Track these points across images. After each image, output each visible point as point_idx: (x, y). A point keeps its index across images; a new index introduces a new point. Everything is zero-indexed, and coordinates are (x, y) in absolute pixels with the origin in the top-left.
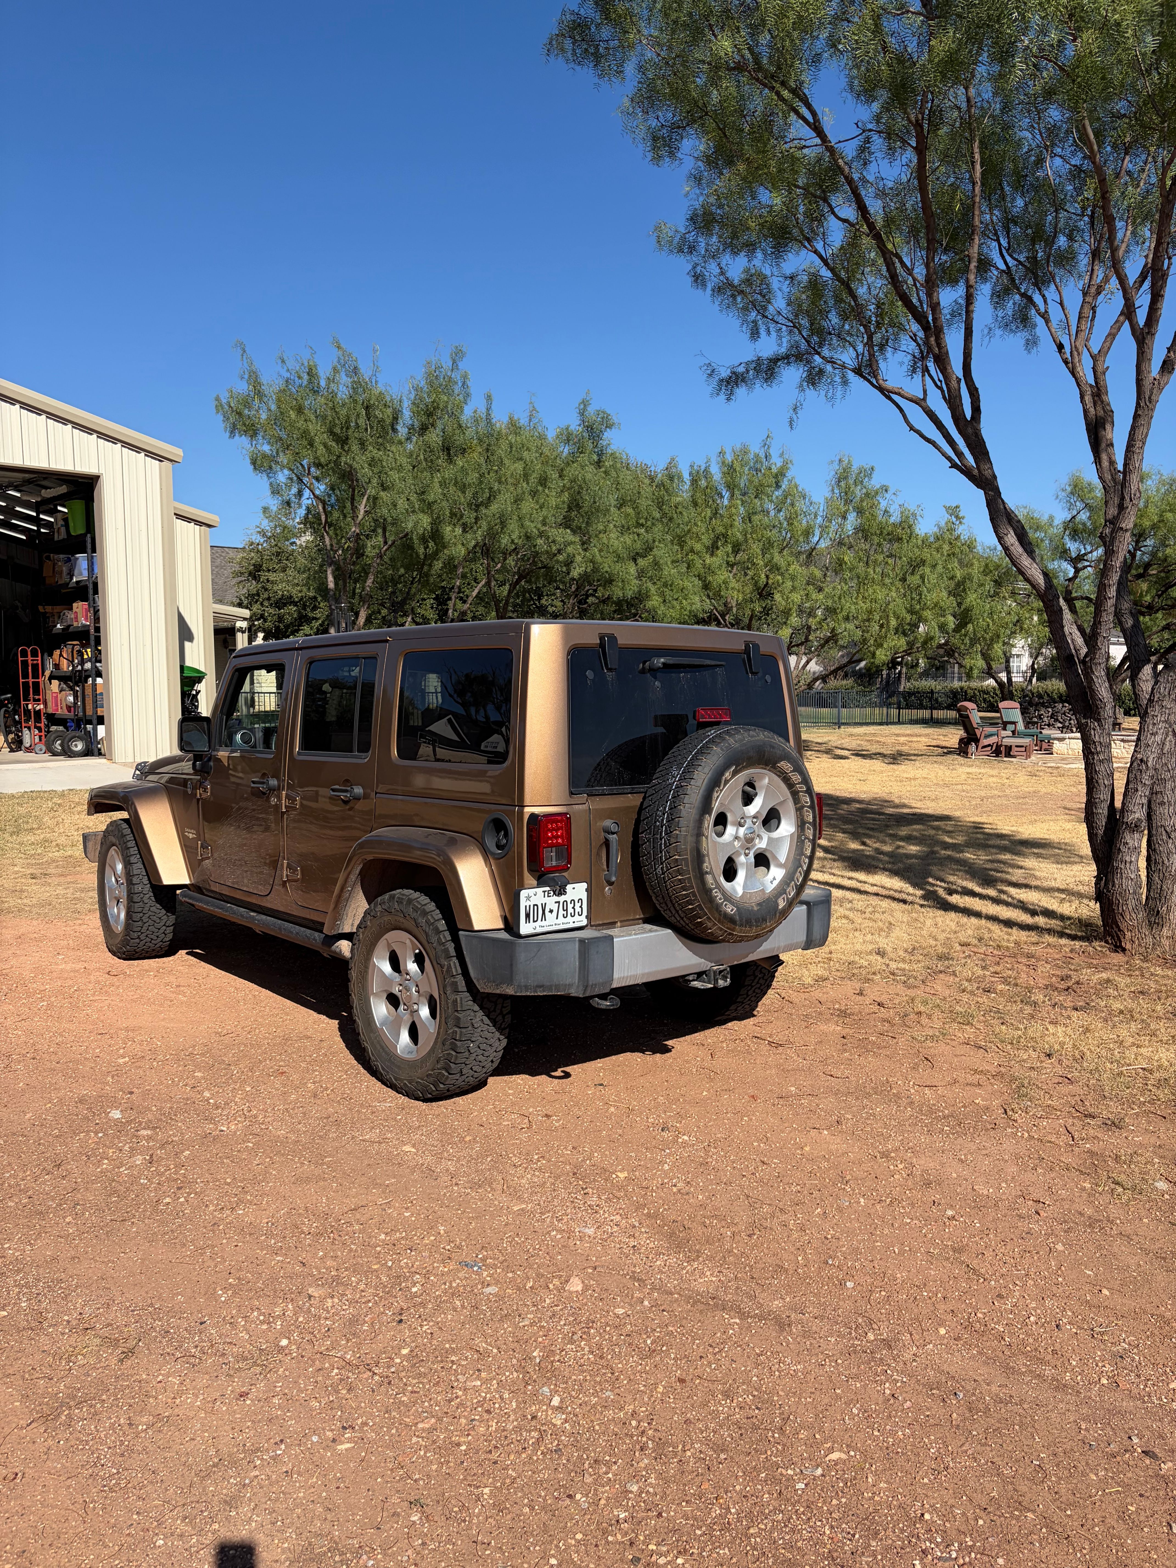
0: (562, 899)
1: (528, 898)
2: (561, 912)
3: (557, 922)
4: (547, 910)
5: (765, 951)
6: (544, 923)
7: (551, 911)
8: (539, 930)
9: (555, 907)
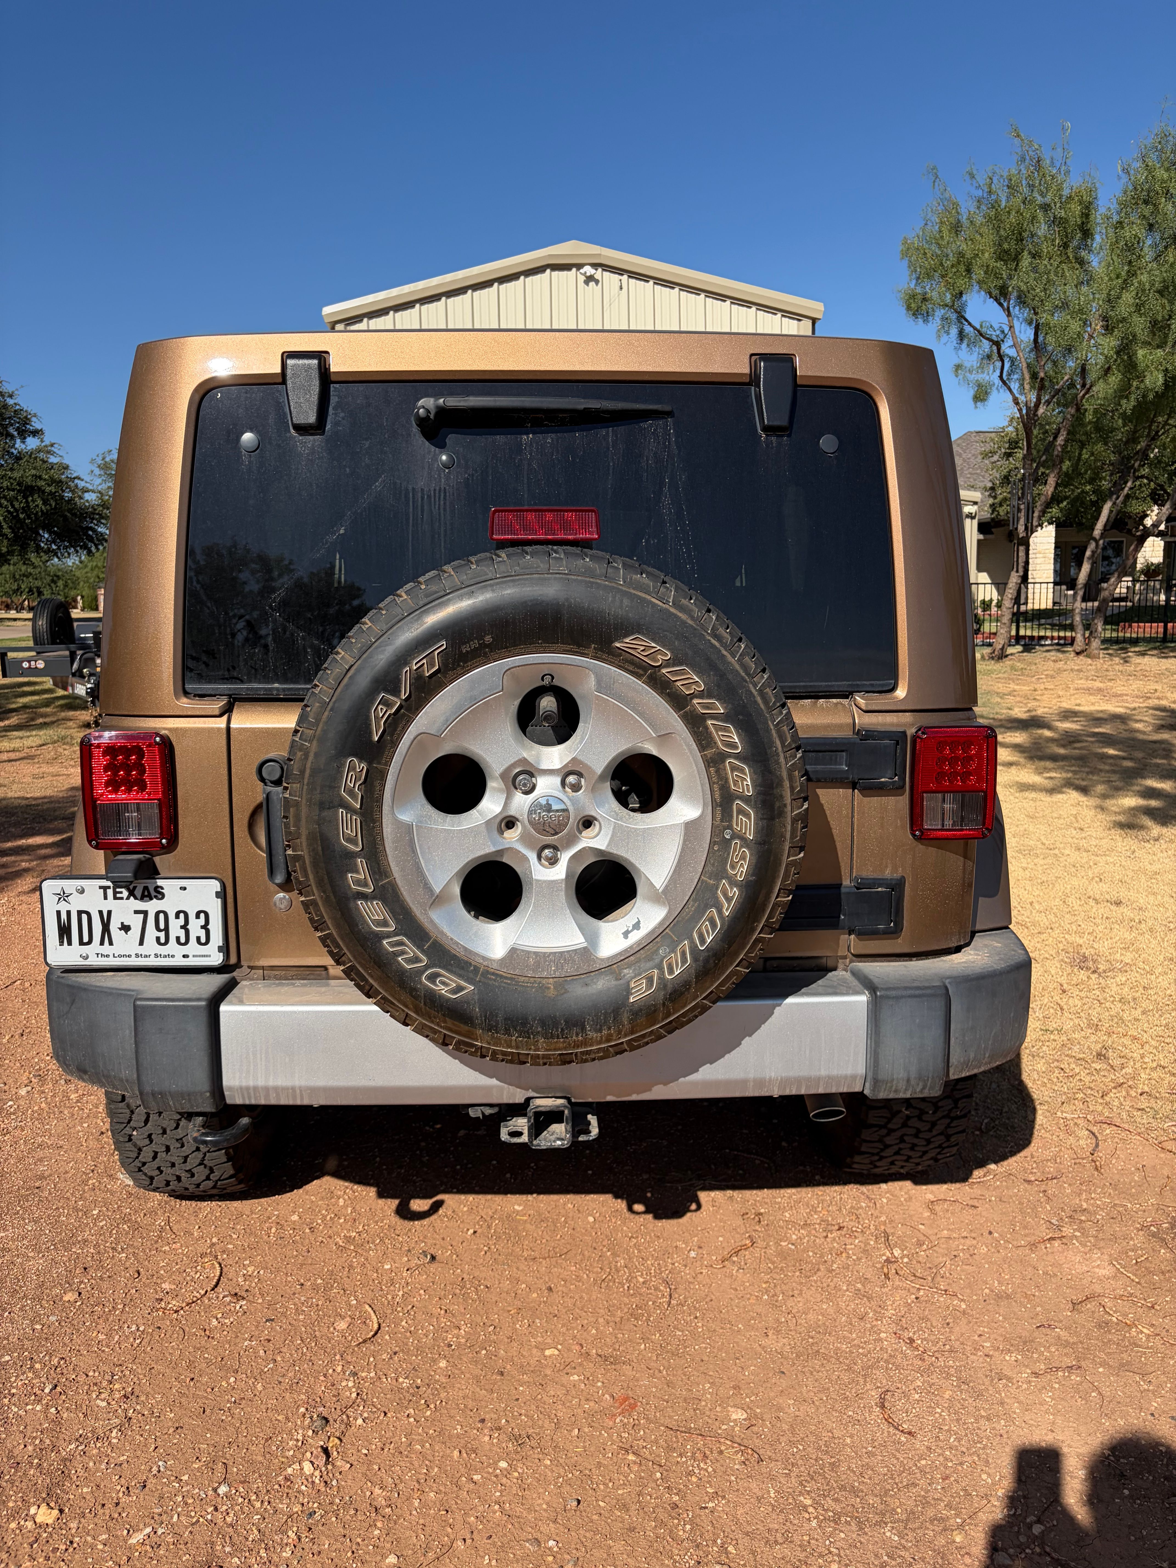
0: (152, 906)
1: (63, 896)
2: (151, 932)
3: (141, 950)
4: (114, 926)
5: (707, 1084)
6: (106, 949)
7: (126, 928)
8: (94, 961)
9: (136, 922)
